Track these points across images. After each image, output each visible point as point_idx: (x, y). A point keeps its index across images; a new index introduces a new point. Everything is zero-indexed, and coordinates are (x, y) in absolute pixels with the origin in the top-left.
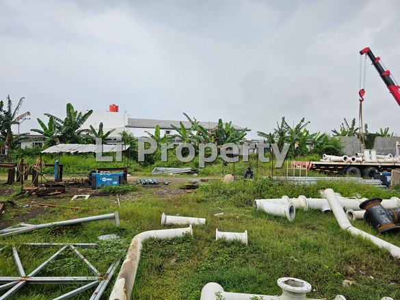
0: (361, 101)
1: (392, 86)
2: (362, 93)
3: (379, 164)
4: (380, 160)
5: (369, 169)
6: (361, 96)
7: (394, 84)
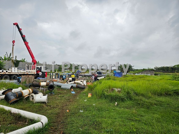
0: (13, 46)
1: (25, 42)
2: (14, 42)
3: (18, 74)
4: (19, 72)
5: (14, 76)
6: (13, 43)
7: (26, 41)
